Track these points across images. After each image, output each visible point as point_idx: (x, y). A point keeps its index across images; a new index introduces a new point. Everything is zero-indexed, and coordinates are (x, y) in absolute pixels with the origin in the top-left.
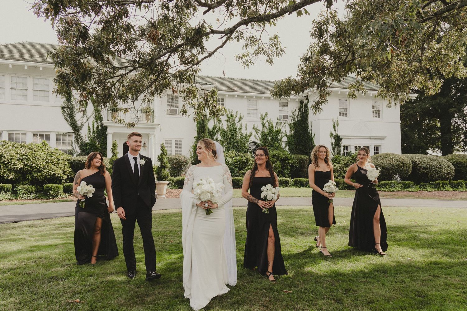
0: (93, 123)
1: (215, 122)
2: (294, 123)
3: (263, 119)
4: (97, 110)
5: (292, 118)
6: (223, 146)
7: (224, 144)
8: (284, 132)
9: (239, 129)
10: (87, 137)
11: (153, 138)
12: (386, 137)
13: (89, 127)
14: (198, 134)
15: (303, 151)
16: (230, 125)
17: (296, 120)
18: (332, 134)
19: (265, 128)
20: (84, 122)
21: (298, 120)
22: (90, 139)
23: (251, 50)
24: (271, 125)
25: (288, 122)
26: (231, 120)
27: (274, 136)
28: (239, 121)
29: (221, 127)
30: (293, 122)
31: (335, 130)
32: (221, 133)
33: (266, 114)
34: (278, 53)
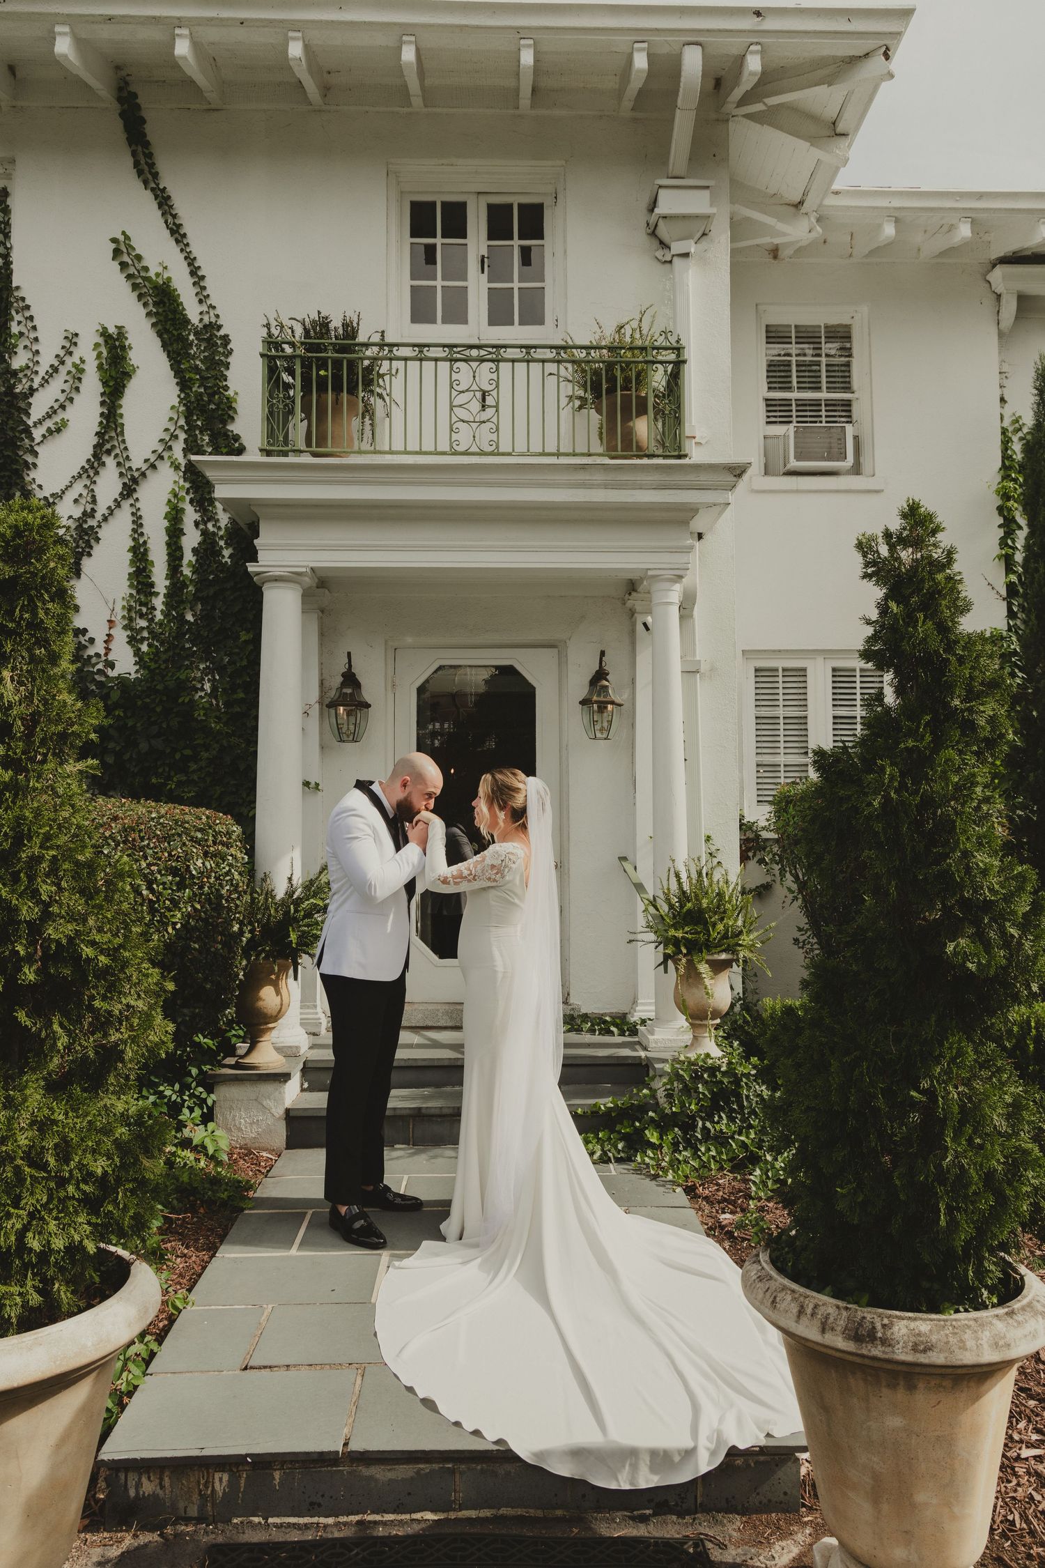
0: (175, 517)
4: (203, 410)
10: (121, 636)
11: (674, 612)
13: (139, 554)
14: (1011, 614)
20: (101, 510)
22: (144, 648)
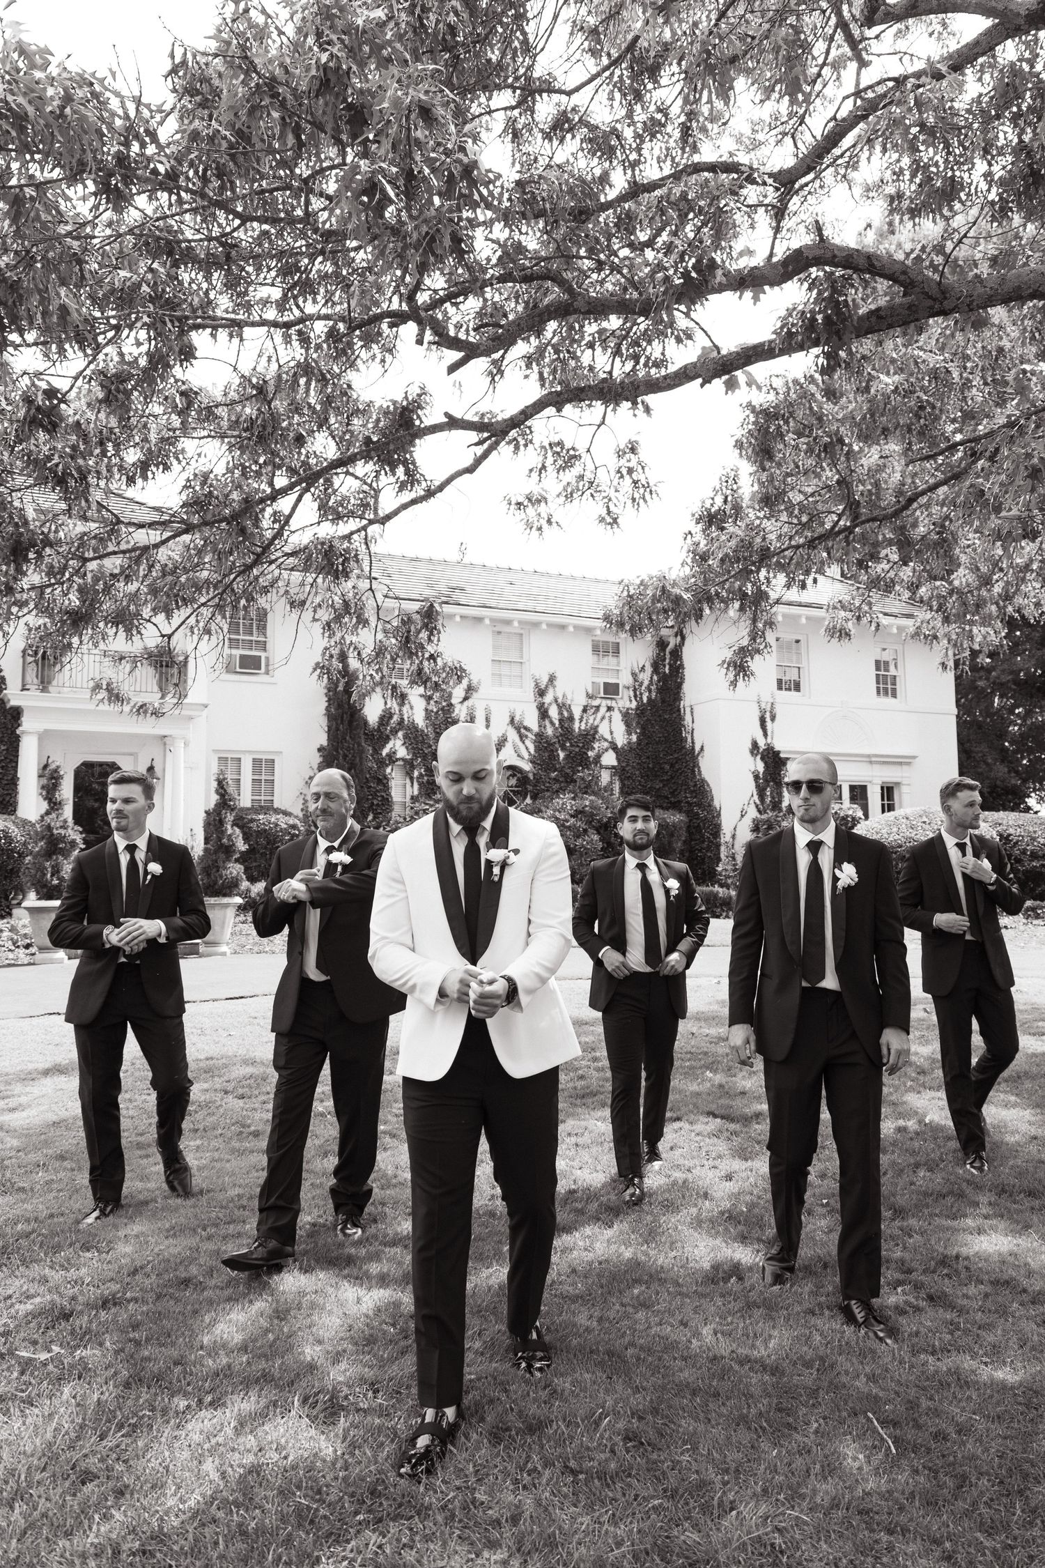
1: (388, 699)
2: (637, 709)
3: (541, 693)
5: (632, 693)
6: (412, 779)
7: (416, 774)
8: (609, 737)
11: (182, 748)
12: (914, 757)
14: (329, 739)
15: (667, 798)
16: (435, 709)
17: (645, 700)
18: (755, 745)
19: (547, 722)
21: (649, 698)
23: (552, 483)
24: (566, 714)
25: (621, 704)
26: (438, 694)
27: (577, 749)
28: (466, 699)
29: (406, 717)
30: (634, 705)
31: (765, 735)
32: (405, 737)
33: (552, 679)
34: (637, 496)
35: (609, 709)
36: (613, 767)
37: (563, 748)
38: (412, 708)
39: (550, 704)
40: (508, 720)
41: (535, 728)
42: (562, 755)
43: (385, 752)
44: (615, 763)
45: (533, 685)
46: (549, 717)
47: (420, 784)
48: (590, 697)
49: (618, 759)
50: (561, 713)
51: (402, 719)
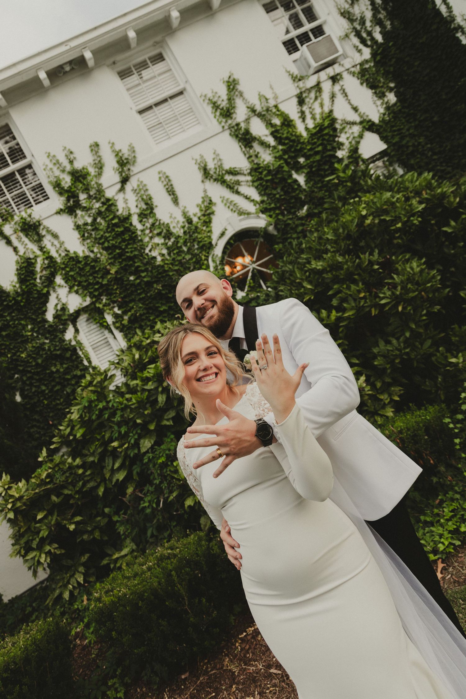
1: (15, 242)
2: (374, 55)
3: (227, 113)
5: (356, 41)
6: (108, 328)
7: (109, 319)
8: (354, 117)
9: (142, 216)
16: (89, 220)
17: (379, 38)
19: (256, 147)
21: (384, 33)
24: (277, 121)
25: (348, 63)
26: (82, 197)
27: (318, 157)
28: (125, 181)
29: (54, 254)
30: (367, 53)
32: (66, 279)
33: (232, 85)
35: (335, 79)
36: (382, 154)
37: (298, 168)
38: (56, 236)
39: (247, 120)
40: (199, 175)
41: (243, 164)
42: (301, 179)
43: (50, 316)
44: (383, 146)
45: (209, 109)
46: (254, 139)
47: (121, 329)
48: (297, 79)
49: (383, 138)
50: (269, 124)
51: (50, 258)
